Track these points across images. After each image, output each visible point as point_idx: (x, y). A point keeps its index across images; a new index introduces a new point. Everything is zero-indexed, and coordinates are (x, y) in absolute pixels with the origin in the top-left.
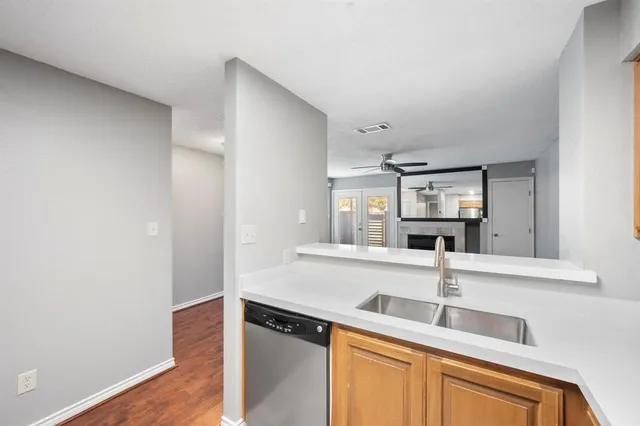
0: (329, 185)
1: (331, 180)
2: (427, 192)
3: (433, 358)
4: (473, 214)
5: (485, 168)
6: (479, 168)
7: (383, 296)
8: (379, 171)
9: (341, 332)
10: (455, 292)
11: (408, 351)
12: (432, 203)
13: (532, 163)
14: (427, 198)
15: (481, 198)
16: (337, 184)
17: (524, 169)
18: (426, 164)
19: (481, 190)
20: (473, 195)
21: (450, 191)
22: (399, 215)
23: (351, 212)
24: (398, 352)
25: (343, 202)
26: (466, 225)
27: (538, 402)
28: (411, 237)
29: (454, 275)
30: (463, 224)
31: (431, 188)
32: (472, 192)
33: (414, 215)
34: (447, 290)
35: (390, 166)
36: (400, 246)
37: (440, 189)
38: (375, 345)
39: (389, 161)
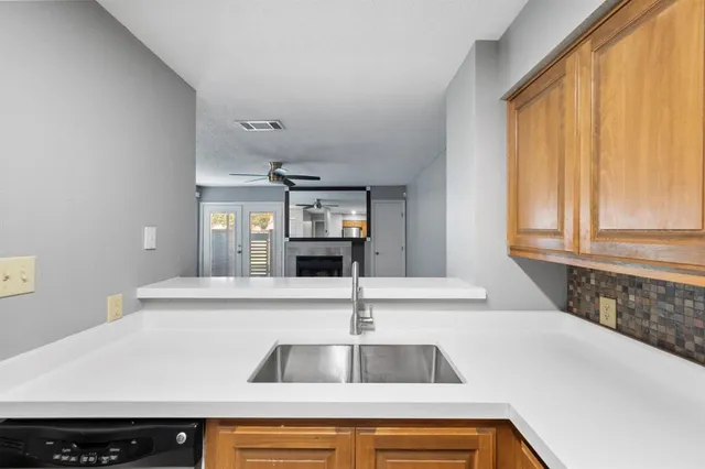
0: (197, 195)
1: (200, 188)
2: (315, 210)
3: (364, 433)
4: (354, 233)
5: (369, 189)
6: (363, 188)
7: (283, 346)
8: (266, 182)
9: (224, 431)
10: (370, 326)
11: (330, 431)
12: (318, 221)
13: (404, 188)
14: (313, 217)
15: (365, 219)
16: (208, 195)
17: (397, 193)
18: (319, 179)
19: (365, 210)
20: (356, 216)
21: (335, 209)
22: (287, 235)
23: (227, 231)
24: (317, 437)
25: (216, 218)
26: (353, 244)
27: (473, 451)
28: (300, 259)
29: (367, 306)
30: (350, 244)
31: (319, 206)
32: (354, 212)
33: (300, 235)
34: (361, 325)
35: (279, 177)
36: (287, 275)
37: (327, 208)
38: (282, 437)
39: (279, 170)
